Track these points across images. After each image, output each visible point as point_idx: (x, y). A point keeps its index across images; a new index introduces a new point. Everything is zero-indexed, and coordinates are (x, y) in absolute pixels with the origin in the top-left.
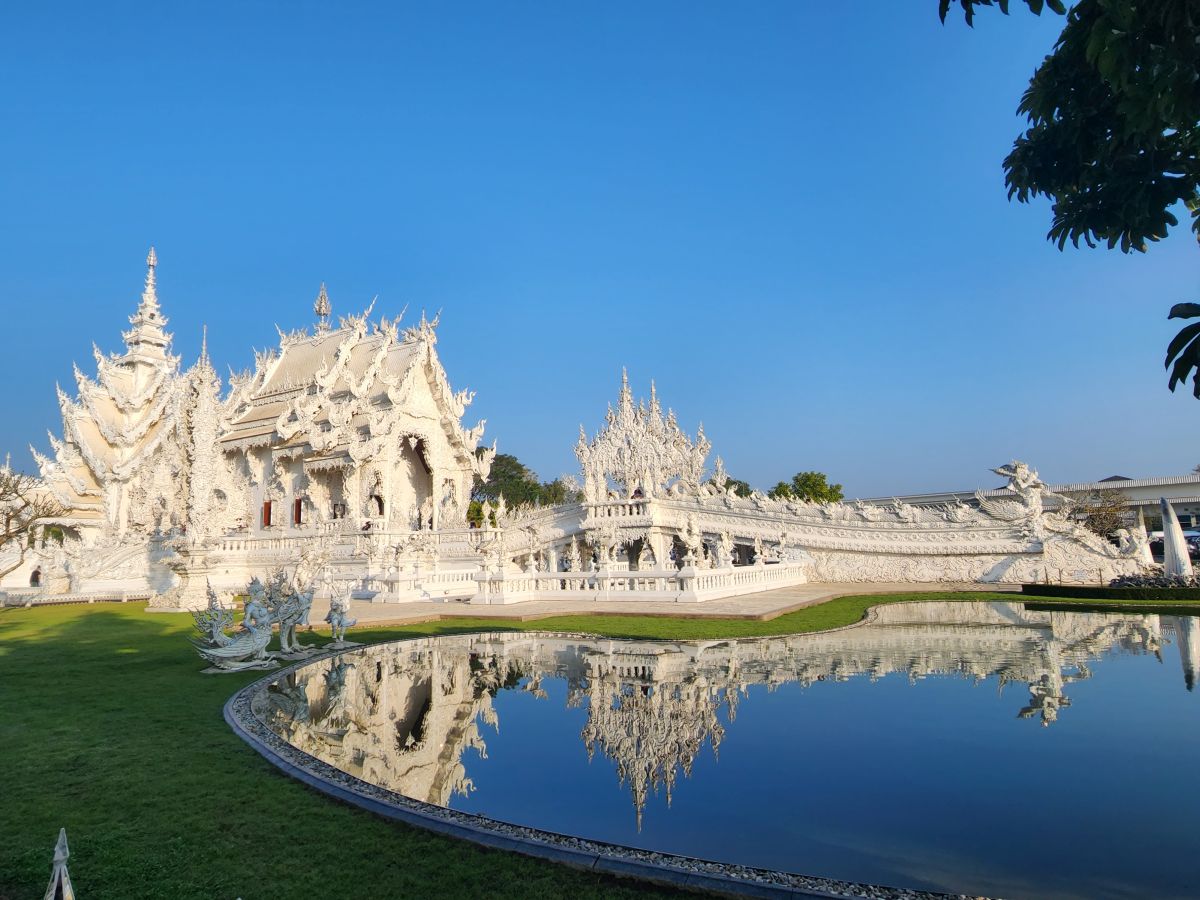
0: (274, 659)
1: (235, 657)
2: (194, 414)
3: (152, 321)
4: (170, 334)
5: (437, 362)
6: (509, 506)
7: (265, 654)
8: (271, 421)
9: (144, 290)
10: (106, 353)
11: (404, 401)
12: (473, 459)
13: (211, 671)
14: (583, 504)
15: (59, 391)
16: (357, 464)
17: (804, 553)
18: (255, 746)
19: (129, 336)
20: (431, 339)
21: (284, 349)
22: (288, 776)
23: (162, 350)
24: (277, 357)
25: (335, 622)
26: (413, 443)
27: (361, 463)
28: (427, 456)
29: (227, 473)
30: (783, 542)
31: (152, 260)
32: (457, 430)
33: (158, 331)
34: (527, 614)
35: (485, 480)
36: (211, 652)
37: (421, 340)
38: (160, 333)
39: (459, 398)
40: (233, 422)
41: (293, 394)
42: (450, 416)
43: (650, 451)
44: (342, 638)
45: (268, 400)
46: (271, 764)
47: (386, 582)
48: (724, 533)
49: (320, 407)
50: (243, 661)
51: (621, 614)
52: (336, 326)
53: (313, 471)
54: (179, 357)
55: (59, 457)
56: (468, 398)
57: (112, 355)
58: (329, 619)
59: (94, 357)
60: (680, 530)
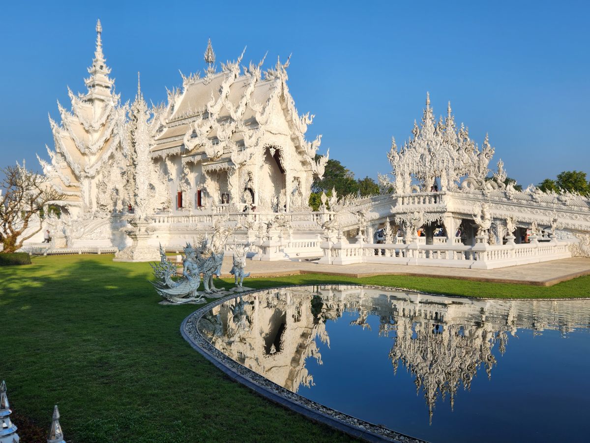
0: (202, 297)
1: (179, 295)
2: (136, 134)
3: (102, 71)
4: (112, 79)
5: (288, 94)
6: (339, 197)
7: (197, 294)
8: (180, 138)
9: (95, 50)
10: (76, 94)
11: (266, 122)
12: (313, 163)
13: (165, 303)
14: (394, 195)
15: (50, 119)
16: (237, 167)
17: (570, 235)
18: (209, 358)
19: (88, 82)
20: (284, 77)
21: (186, 87)
22: (235, 381)
23: (108, 91)
24: (181, 93)
25: (237, 274)
26: (273, 152)
27: (239, 166)
28: (282, 161)
29: (155, 173)
30: (554, 226)
31: (99, 28)
32: (302, 142)
33: (105, 77)
34: (361, 272)
35: (321, 177)
36: (165, 291)
37: (277, 78)
38: (107, 79)
39: (303, 120)
40: (156, 138)
41: (193, 119)
42: (297, 133)
43: (446, 156)
44: (241, 284)
45: (177, 123)
46: (222, 372)
47: (261, 247)
48: (509, 218)
49: (211, 128)
50: (183, 298)
51: (430, 276)
52: (219, 70)
53: (208, 171)
54: (119, 95)
55: (53, 162)
56: (310, 120)
57: (79, 95)
58: (233, 272)
59: (69, 96)
60: (475, 216)
